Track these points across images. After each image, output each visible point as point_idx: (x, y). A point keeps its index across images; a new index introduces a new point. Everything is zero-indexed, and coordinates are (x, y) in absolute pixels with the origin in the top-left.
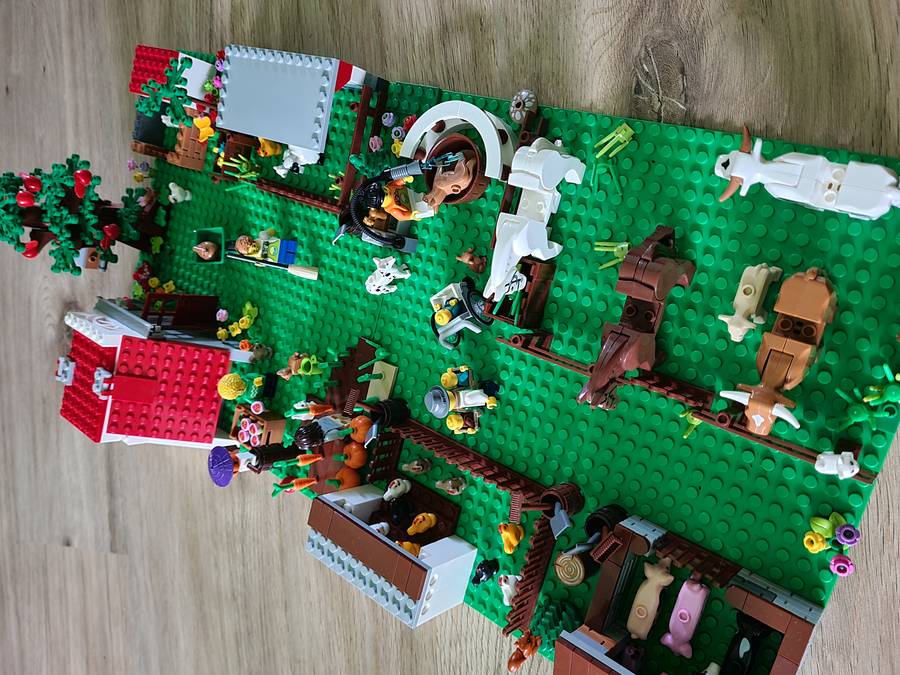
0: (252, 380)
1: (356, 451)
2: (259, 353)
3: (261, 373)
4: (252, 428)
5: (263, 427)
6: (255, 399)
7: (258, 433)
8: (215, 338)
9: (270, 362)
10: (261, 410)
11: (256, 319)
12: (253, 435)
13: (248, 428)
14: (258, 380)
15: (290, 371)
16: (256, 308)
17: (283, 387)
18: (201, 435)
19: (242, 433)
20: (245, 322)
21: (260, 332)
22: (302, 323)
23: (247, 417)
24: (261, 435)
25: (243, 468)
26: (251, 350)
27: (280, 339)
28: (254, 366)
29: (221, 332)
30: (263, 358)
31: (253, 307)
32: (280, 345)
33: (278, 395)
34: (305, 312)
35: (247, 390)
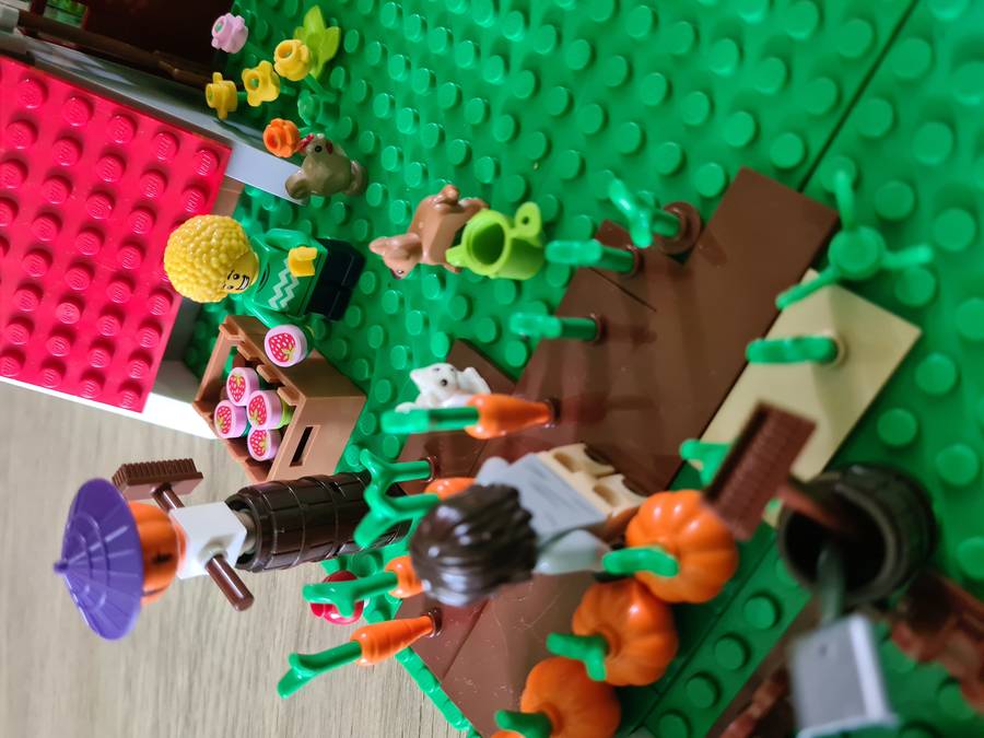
0: (281, 250)
1: (646, 631)
2: (322, 171)
3: (314, 236)
4: (257, 404)
5: (291, 410)
6: (284, 315)
7: (273, 423)
8: (197, 101)
9: (349, 208)
10: (295, 356)
11: (330, 65)
12: (255, 427)
13: (245, 401)
14: (302, 258)
15: (414, 250)
16: (335, 30)
17: (375, 297)
18: (114, 380)
19: (226, 411)
20: (294, 57)
21: (333, 111)
22: (485, 92)
23: (251, 364)
24: (282, 431)
25: (192, 566)
26: (297, 159)
27: (395, 139)
28: (296, 209)
29: (219, 88)
30: (328, 191)
31: (328, 24)
32: (389, 160)
33: (353, 315)
34: (503, 52)
35: (264, 280)
